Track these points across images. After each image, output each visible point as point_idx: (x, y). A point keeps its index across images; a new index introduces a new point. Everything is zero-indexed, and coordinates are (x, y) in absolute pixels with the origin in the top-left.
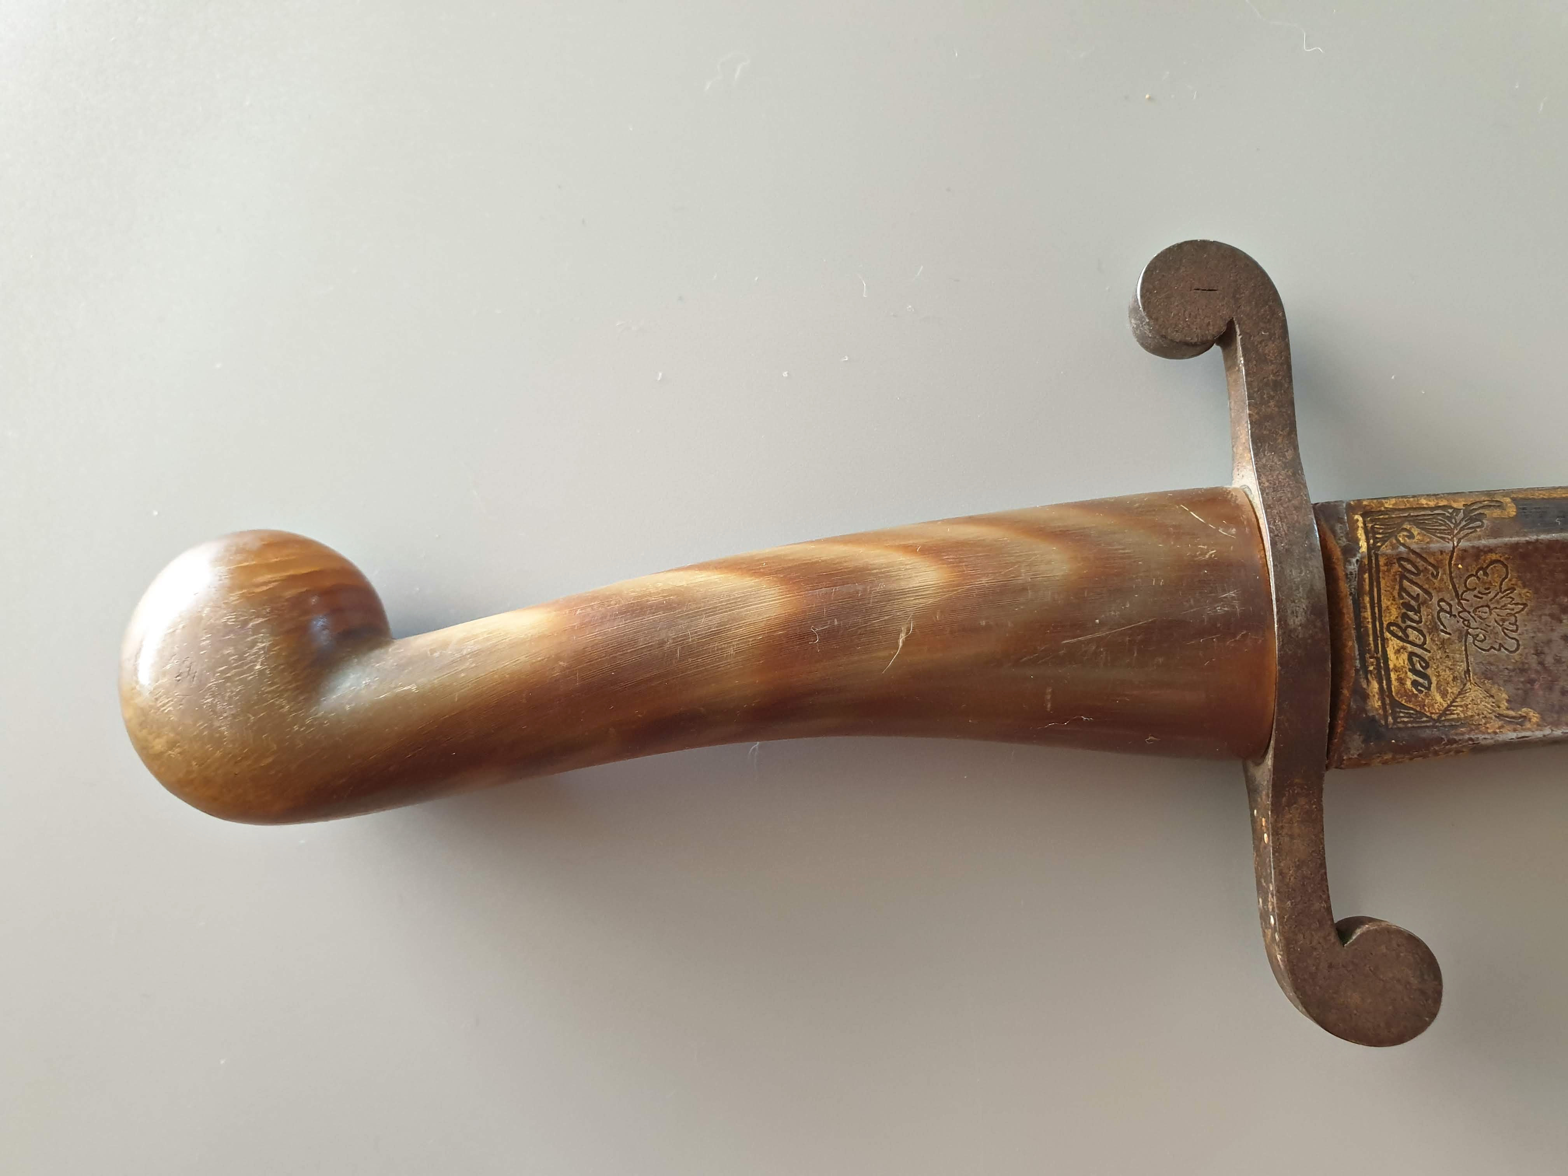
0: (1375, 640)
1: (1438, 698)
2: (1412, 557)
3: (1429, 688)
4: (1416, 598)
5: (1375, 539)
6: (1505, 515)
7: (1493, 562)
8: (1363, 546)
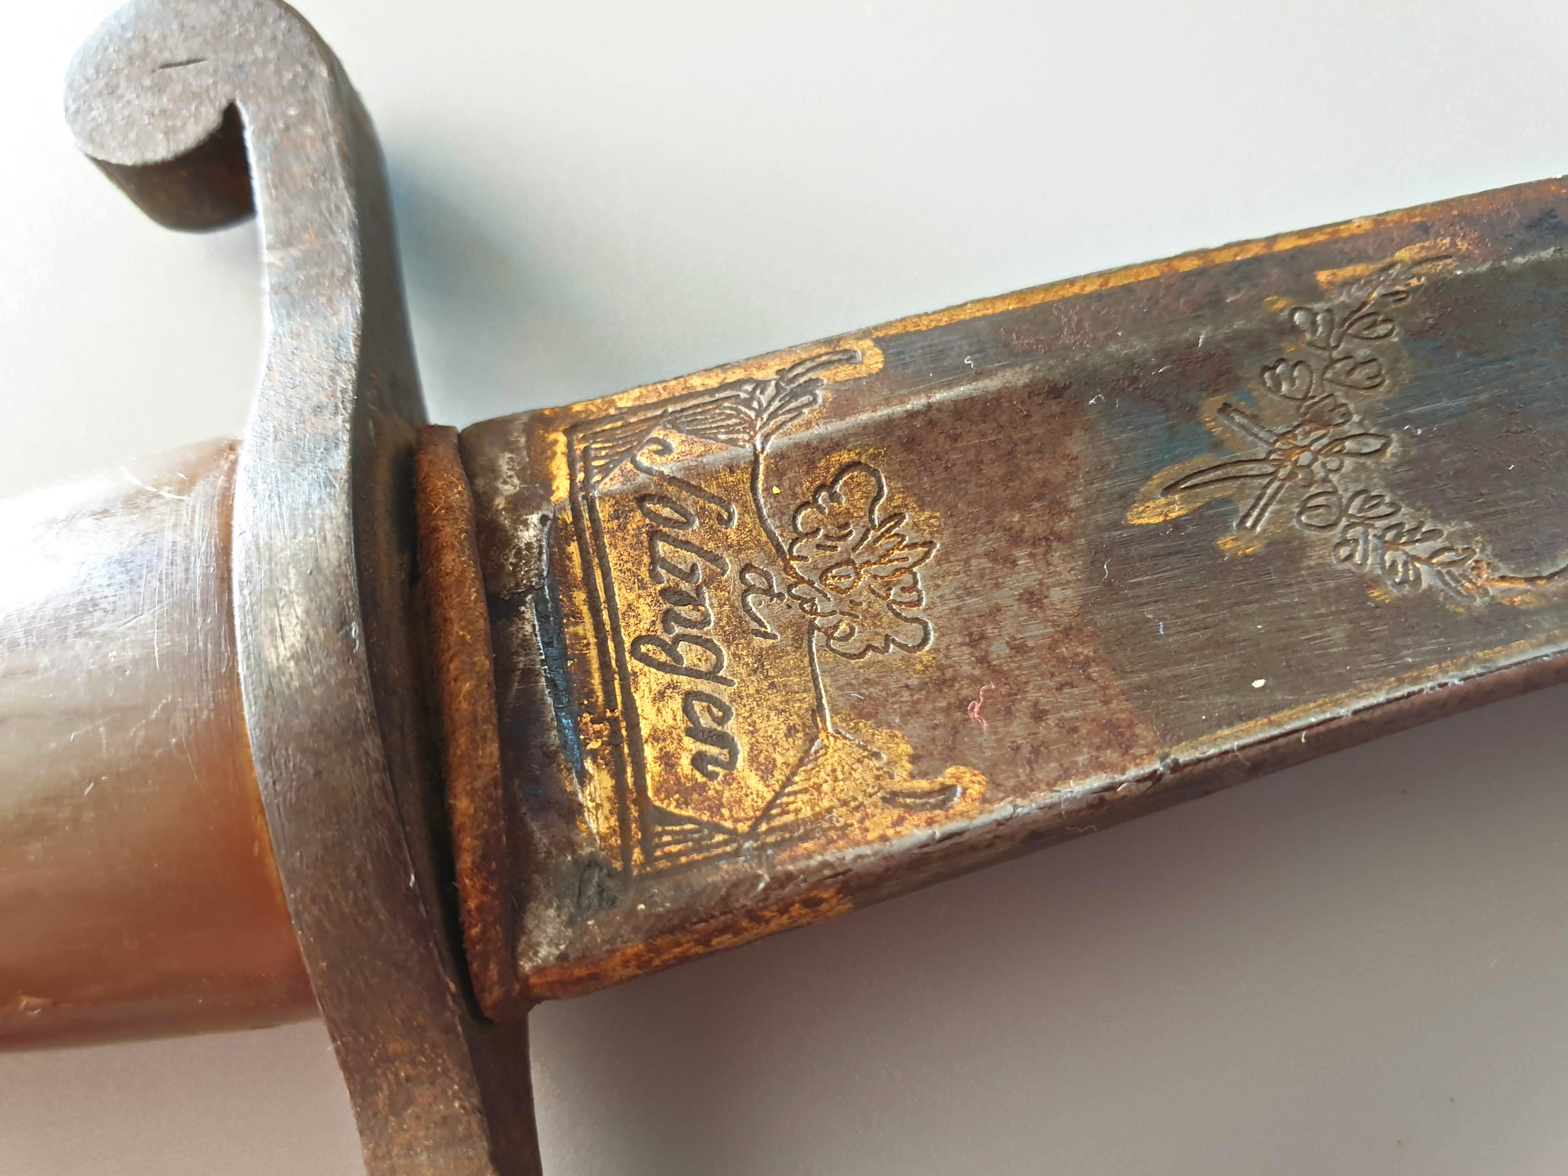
0: (607, 683)
1: (753, 781)
6: (863, 371)
8: (561, 488)
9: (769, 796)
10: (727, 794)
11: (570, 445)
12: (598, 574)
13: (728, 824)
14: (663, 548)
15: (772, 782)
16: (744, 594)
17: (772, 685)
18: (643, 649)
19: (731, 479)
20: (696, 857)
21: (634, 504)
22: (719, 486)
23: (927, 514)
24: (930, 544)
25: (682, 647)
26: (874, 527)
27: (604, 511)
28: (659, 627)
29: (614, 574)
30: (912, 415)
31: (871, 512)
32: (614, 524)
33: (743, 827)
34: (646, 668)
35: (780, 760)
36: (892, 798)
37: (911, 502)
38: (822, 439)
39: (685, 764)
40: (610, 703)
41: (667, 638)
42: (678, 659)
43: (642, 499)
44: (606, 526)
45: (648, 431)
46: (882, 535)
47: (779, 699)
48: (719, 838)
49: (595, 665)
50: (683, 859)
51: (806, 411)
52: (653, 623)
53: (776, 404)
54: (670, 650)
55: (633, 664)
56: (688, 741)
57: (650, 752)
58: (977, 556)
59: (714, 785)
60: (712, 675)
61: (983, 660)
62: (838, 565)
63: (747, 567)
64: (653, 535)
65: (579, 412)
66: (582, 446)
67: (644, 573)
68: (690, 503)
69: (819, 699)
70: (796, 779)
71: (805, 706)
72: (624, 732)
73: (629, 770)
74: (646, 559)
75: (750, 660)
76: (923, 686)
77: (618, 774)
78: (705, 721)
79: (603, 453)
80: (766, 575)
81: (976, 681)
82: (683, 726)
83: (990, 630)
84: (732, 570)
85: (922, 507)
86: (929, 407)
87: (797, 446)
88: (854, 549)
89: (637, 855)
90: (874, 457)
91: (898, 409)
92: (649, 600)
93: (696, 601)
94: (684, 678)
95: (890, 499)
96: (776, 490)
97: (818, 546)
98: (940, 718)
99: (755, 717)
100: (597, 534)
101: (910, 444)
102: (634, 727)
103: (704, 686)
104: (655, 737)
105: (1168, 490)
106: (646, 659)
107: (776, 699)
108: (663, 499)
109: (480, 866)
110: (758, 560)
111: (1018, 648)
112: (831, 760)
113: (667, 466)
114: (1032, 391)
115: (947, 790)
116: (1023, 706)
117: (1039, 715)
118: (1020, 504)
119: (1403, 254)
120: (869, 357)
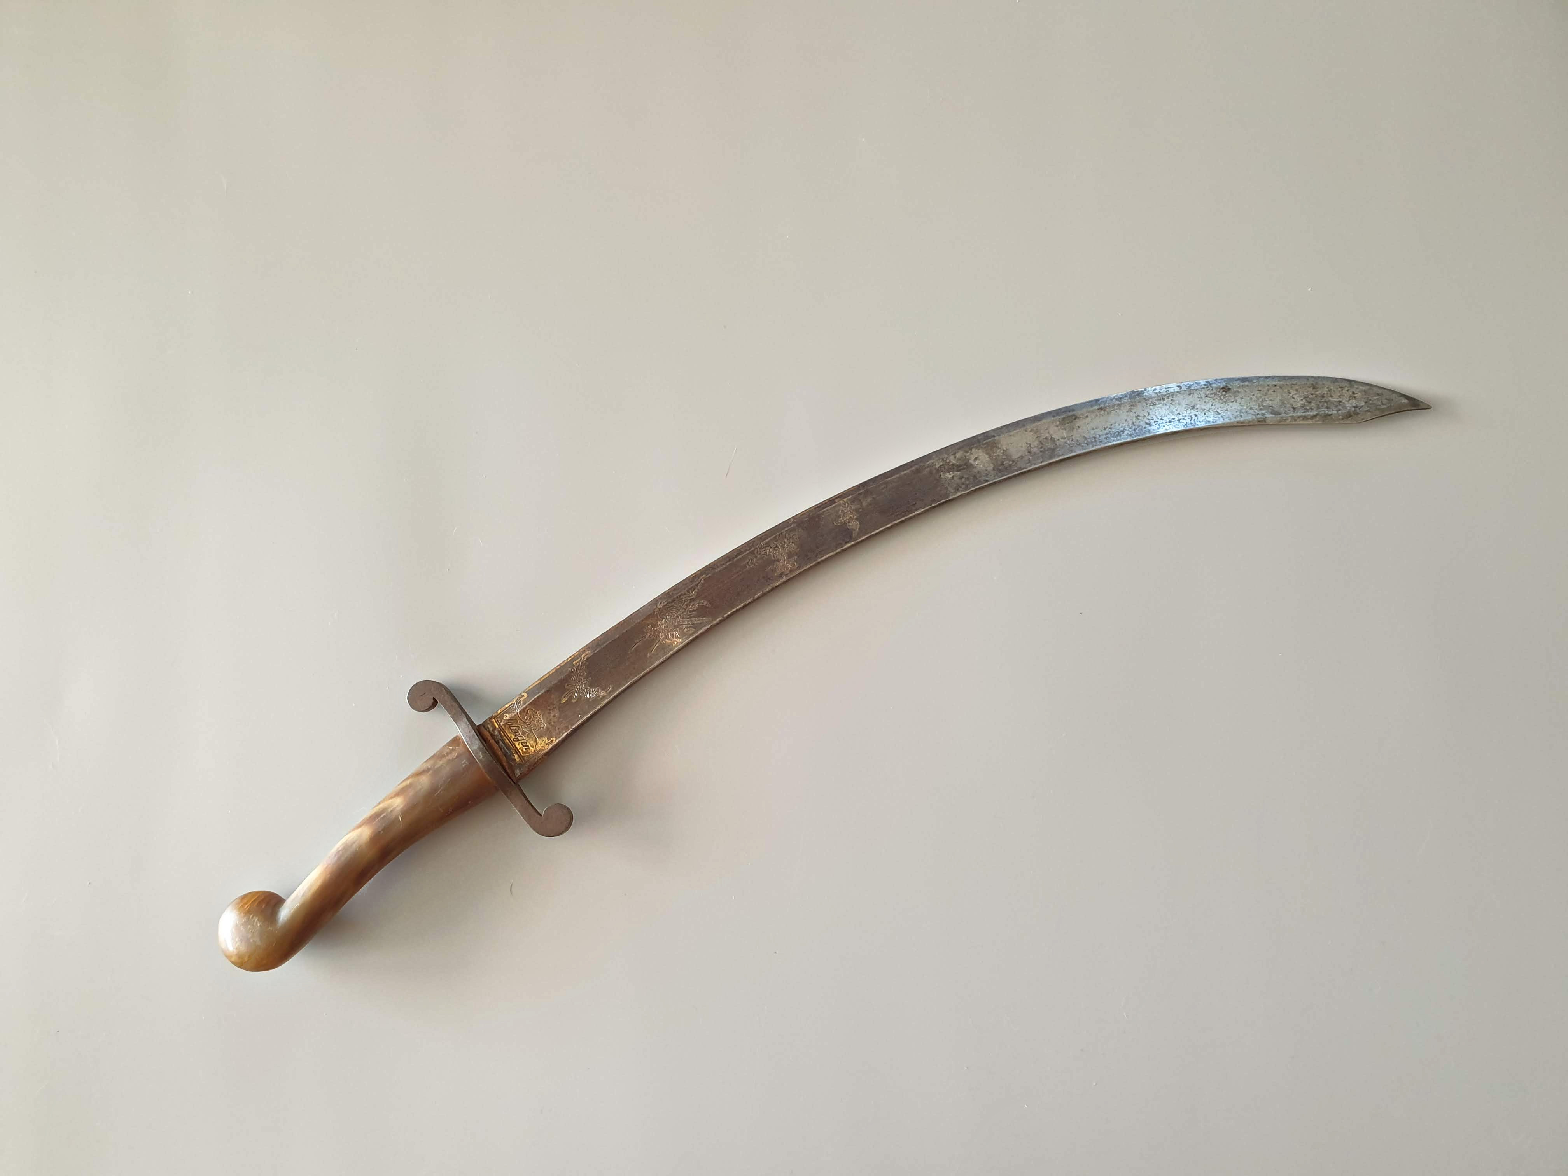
0: (512, 746)
1: (532, 749)
2: (509, 721)
3: (529, 748)
4: (516, 729)
5: (499, 723)
6: (525, 697)
7: (528, 710)
12: (506, 734)
16: (523, 729)
17: (530, 738)
22: (514, 718)
23: (539, 711)
24: (541, 715)
31: (533, 714)
32: (505, 727)
33: (533, 753)
35: (534, 745)
38: (524, 708)
45: (503, 715)
46: (535, 716)
48: (531, 755)
49: (510, 744)
51: (520, 705)
52: (514, 737)
56: (524, 748)
63: (522, 726)
64: (510, 727)
65: (494, 716)
68: (512, 721)
71: (534, 739)
72: (517, 750)
75: (526, 736)
76: (546, 731)
78: (525, 745)
79: (499, 720)
81: (551, 728)
82: (522, 746)
83: (551, 722)
86: (534, 699)
87: (521, 710)
88: (533, 719)
91: (531, 701)
92: (512, 734)
93: (518, 732)
94: (520, 741)
95: (534, 711)
96: (521, 716)
97: (529, 720)
98: (549, 734)
100: (503, 729)
101: (534, 704)
105: (564, 697)
108: (509, 723)
111: (554, 722)
112: (539, 743)
114: (545, 692)
116: (557, 729)
118: (549, 706)
119: (583, 656)
120: (526, 695)
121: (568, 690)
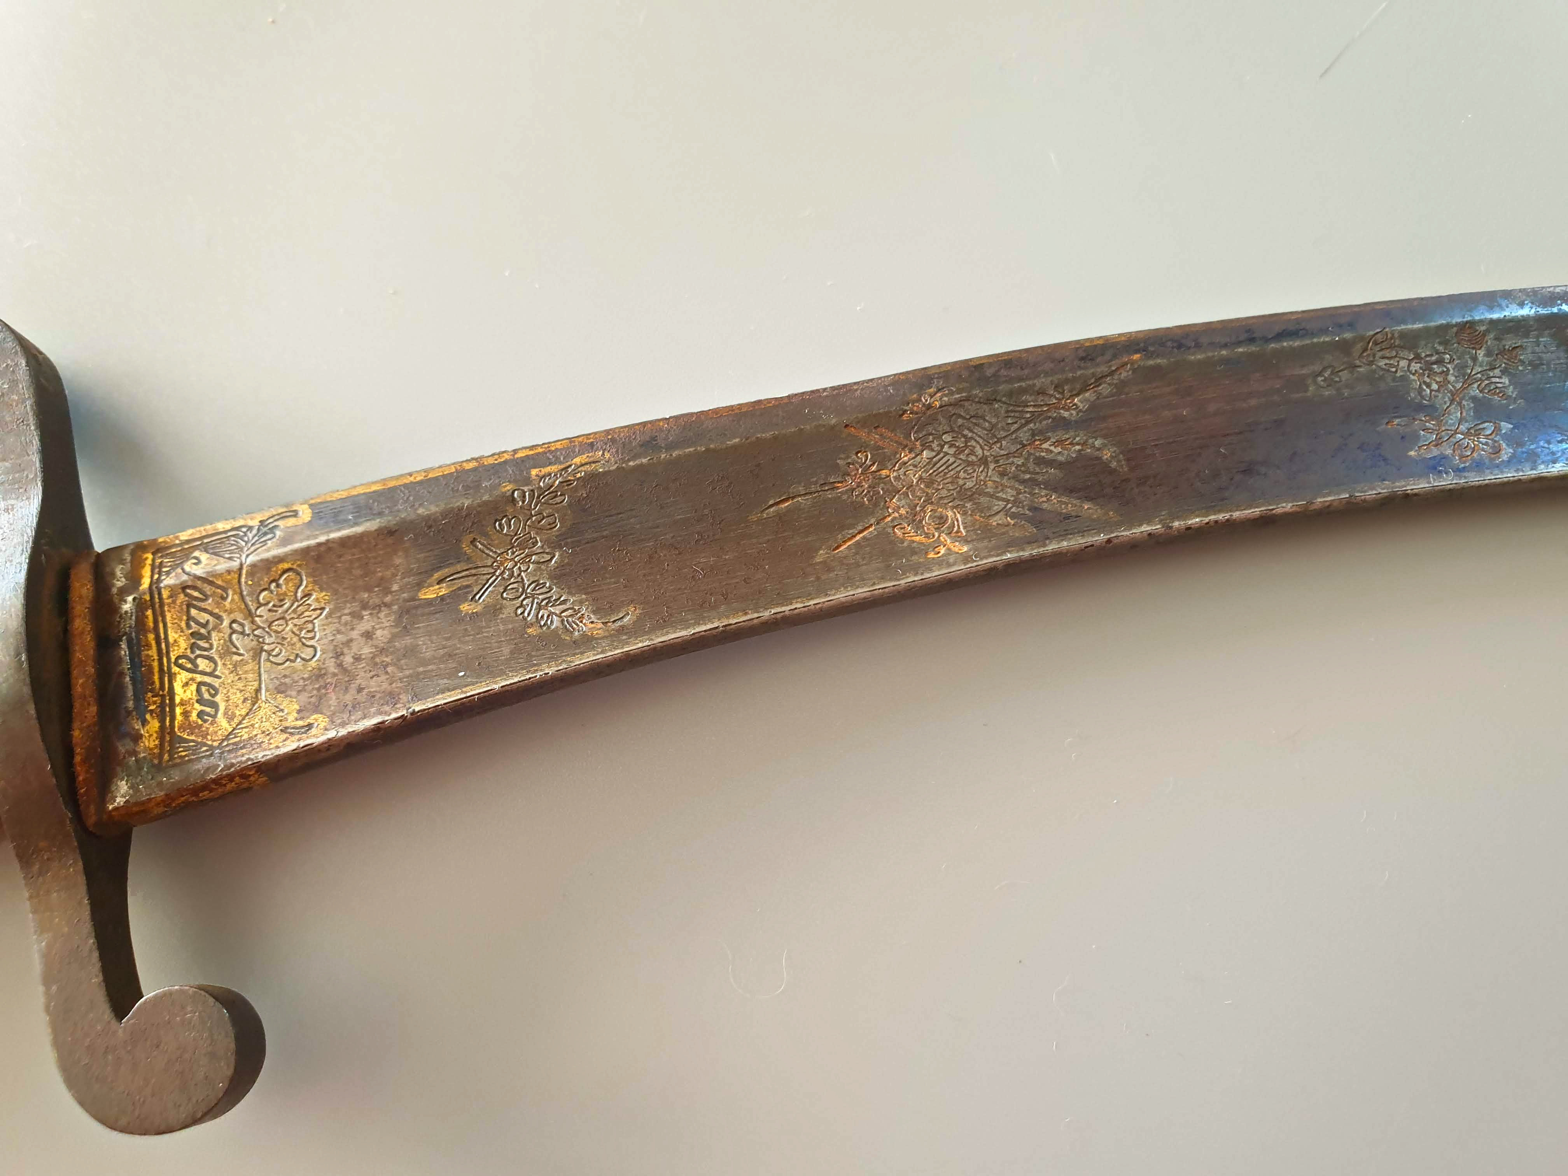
2: (199, 583)
7: (285, 571)
8: (146, 583)
9: (230, 730)
10: (211, 729)
11: (153, 560)
12: (161, 625)
13: (210, 743)
14: (193, 612)
15: (232, 723)
16: (231, 635)
17: (240, 679)
18: (180, 661)
19: (229, 577)
20: (192, 757)
21: (180, 590)
22: (223, 581)
23: (324, 593)
24: (323, 609)
25: (199, 661)
26: (298, 601)
27: (165, 594)
28: (189, 651)
29: (169, 625)
30: (319, 545)
31: (296, 592)
32: (170, 600)
33: (216, 744)
34: (181, 671)
35: (238, 713)
36: (284, 730)
37: (317, 588)
38: (274, 557)
39: (194, 716)
40: (162, 687)
41: (192, 656)
42: (196, 666)
43: (184, 588)
44: (166, 601)
45: (192, 553)
46: (301, 605)
47: (242, 685)
48: (205, 748)
49: (156, 669)
50: (187, 758)
51: (269, 542)
52: (186, 649)
53: (256, 538)
54: (193, 662)
55: (175, 669)
56: (197, 706)
57: (178, 710)
58: (346, 615)
59: (206, 725)
60: (211, 674)
61: (340, 665)
62: (278, 620)
63: (234, 621)
64: (189, 606)
65: (161, 542)
66: (160, 561)
67: (183, 624)
68: (208, 589)
69: (260, 684)
70: (244, 722)
71: (254, 688)
72: (167, 701)
73: (168, 719)
74: (185, 618)
75: (230, 666)
76: (309, 678)
77: (162, 721)
78: (206, 696)
79: (169, 564)
80: (242, 625)
81: (335, 675)
82: (196, 698)
83: (346, 650)
84: (226, 623)
85: (322, 590)
86: (328, 541)
87: (262, 560)
88: (287, 611)
89: (166, 757)
90: (299, 566)
91: (312, 542)
92: (185, 638)
93: (207, 638)
94: (198, 676)
95: (306, 587)
96: (250, 583)
97: (270, 610)
98: (315, 692)
99: (229, 694)
100: (162, 605)
101: (319, 558)
102: (172, 699)
103: (207, 679)
104: (182, 703)
105: (439, 582)
106: (181, 667)
107: (240, 685)
108: (195, 588)
109: (84, 761)
110: (239, 617)
111: (357, 659)
112: (261, 713)
113: (199, 571)
114: (379, 532)
115: (310, 726)
116: (354, 687)
117: (360, 690)
118: (369, 589)
119: (577, 460)
120: (305, 514)
121: (469, 559)
